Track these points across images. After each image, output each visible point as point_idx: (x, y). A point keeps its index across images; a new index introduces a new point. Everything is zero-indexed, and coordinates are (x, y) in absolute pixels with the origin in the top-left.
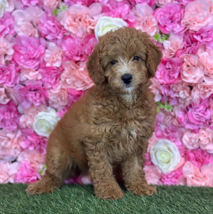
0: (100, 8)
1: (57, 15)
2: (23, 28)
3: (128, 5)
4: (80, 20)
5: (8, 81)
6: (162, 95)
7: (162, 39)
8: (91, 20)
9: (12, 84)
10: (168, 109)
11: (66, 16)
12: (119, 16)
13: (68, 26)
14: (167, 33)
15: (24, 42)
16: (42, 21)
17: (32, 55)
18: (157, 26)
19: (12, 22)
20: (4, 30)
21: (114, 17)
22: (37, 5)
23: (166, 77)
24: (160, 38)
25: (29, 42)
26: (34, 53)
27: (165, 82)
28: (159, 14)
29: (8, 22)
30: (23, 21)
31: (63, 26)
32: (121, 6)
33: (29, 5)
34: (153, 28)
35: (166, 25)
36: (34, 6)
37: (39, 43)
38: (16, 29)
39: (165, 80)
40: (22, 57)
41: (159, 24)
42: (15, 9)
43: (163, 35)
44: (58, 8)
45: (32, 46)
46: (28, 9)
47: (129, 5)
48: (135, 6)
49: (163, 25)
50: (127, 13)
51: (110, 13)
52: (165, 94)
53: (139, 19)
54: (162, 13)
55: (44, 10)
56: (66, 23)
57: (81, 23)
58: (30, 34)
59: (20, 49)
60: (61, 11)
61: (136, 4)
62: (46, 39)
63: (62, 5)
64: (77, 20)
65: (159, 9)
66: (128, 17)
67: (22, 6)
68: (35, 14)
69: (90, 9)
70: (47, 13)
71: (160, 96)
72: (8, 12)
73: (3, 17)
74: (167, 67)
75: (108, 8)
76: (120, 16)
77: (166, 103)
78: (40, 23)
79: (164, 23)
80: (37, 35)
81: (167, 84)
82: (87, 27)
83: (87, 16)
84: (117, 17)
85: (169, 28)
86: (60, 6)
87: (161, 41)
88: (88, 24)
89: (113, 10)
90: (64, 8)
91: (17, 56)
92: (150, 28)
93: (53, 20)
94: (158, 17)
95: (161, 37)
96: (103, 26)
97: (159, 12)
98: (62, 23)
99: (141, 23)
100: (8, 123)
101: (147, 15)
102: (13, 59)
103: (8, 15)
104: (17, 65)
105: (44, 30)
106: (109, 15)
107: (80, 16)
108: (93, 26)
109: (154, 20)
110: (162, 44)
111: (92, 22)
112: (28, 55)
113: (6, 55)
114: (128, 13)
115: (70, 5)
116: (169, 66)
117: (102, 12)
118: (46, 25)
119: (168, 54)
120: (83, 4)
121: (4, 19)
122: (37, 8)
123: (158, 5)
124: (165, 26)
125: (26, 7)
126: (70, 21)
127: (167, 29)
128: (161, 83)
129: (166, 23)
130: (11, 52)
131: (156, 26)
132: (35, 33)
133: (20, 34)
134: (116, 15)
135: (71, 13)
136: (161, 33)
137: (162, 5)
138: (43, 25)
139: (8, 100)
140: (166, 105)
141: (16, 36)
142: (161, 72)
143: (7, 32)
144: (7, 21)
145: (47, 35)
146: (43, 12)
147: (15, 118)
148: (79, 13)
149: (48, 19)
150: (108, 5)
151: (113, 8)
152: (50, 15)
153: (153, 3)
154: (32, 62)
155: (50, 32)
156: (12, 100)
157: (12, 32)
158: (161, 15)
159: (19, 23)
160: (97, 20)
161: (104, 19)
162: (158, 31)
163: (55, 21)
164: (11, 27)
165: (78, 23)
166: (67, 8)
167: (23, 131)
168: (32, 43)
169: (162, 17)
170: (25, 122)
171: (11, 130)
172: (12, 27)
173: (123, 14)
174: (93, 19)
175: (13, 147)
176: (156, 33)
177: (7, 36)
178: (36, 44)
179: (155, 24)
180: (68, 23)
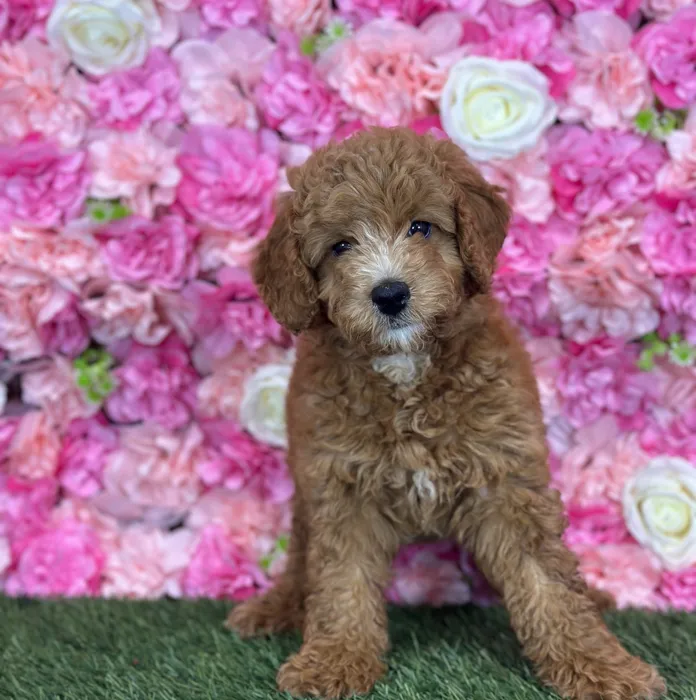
0: (457, 30)
1: (315, 57)
2: (209, 98)
3: (548, 14)
4: (391, 71)
5: (161, 272)
6: (662, 312)
7: (662, 125)
8: (428, 69)
9: (176, 279)
10: (684, 356)
11: (346, 57)
12: (520, 55)
13: (354, 90)
14: (679, 106)
15: (210, 145)
16: (268, 76)
17: (238, 186)
18: (647, 85)
19: (172, 81)
20: (149, 106)
21: (502, 58)
22: (253, 22)
23: (674, 251)
24: (656, 123)
25: (227, 145)
26: (245, 178)
27: (672, 269)
28: (652, 44)
29: (161, 79)
30: (208, 78)
31: (336, 92)
32: (526, 20)
33: (225, 23)
34: (632, 92)
35: (678, 79)
36: (242, 27)
37: (260, 149)
38: (186, 103)
39: (672, 263)
40: (204, 193)
41: (652, 77)
42: (180, 39)
43: (667, 113)
44: (320, 30)
45: (236, 158)
46: (225, 37)
47: (553, 16)
48: (570, 20)
49: (665, 82)
50: (544, 42)
51: (492, 44)
52: (673, 308)
53: (585, 62)
54: (662, 41)
55: (273, 40)
56: (346, 81)
57: (394, 81)
58: (230, 119)
59: (198, 168)
60: (331, 42)
61: (574, 10)
62: (281, 135)
63: (333, 23)
64: (382, 71)
65: (654, 29)
66: (550, 58)
67: (204, 28)
68: (247, 53)
69: (425, 32)
70: (284, 49)
71: (656, 316)
72: (160, 48)
73: (144, 66)
74: (680, 218)
75: (483, 29)
76: (524, 54)
77: (674, 337)
78: (262, 81)
79: (671, 73)
80: (252, 123)
81: (678, 276)
82: (413, 92)
83: (417, 58)
84: (513, 57)
85: (687, 91)
86: (325, 25)
87: (658, 132)
88: (417, 84)
89: (501, 36)
90: (339, 32)
91: (189, 189)
92: (622, 91)
93: (305, 71)
94: (650, 55)
95: (660, 119)
96: (467, 89)
97: (652, 37)
98: (333, 82)
99: (594, 76)
100: (160, 403)
101: (612, 50)
102: (178, 202)
103: (161, 58)
104: (189, 219)
105: (274, 105)
106: (487, 53)
107: (390, 57)
108: (435, 88)
109: (635, 64)
110: (664, 144)
111: (430, 76)
112: (224, 185)
113: (153, 187)
114: (549, 45)
115: (358, 23)
116: (685, 215)
117: (463, 41)
118: (280, 88)
119: (684, 177)
120: (401, 19)
121: (146, 72)
122: (253, 34)
123: (649, 14)
124: (673, 85)
125: (215, 31)
126: (358, 73)
127: (680, 93)
128: (659, 271)
129: (677, 73)
130: (171, 178)
131: (642, 85)
132: (245, 115)
133: (199, 119)
134: (509, 50)
135: (363, 48)
136: (660, 107)
137: (664, 12)
138: (270, 88)
139: (162, 333)
140: (675, 345)
141: (188, 128)
142: (658, 236)
143: (155, 113)
144: (158, 76)
145: (281, 121)
146: (271, 47)
147: (183, 387)
148: (388, 46)
149: (287, 68)
150: (484, 19)
151: (499, 28)
152: (293, 56)
153: (632, 9)
154: (239, 209)
155: (293, 110)
156: (174, 332)
157: (174, 113)
158: (659, 48)
159: (196, 84)
160: (448, 70)
161: (472, 67)
162: (650, 100)
163: (312, 77)
164: (169, 97)
165: (385, 81)
166: (350, 33)
167: (208, 427)
168: (236, 148)
169: (664, 54)
170: (213, 401)
171: (171, 425)
172: (172, 95)
173: (534, 49)
174: (433, 64)
175: (176, 480)
176: (643, 107)
177: (159, 126)
178: (251, 152)
179: (641, 78)
180: (354, 80)
